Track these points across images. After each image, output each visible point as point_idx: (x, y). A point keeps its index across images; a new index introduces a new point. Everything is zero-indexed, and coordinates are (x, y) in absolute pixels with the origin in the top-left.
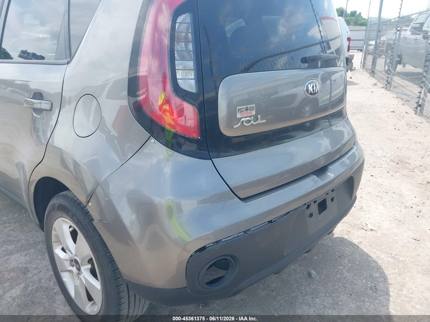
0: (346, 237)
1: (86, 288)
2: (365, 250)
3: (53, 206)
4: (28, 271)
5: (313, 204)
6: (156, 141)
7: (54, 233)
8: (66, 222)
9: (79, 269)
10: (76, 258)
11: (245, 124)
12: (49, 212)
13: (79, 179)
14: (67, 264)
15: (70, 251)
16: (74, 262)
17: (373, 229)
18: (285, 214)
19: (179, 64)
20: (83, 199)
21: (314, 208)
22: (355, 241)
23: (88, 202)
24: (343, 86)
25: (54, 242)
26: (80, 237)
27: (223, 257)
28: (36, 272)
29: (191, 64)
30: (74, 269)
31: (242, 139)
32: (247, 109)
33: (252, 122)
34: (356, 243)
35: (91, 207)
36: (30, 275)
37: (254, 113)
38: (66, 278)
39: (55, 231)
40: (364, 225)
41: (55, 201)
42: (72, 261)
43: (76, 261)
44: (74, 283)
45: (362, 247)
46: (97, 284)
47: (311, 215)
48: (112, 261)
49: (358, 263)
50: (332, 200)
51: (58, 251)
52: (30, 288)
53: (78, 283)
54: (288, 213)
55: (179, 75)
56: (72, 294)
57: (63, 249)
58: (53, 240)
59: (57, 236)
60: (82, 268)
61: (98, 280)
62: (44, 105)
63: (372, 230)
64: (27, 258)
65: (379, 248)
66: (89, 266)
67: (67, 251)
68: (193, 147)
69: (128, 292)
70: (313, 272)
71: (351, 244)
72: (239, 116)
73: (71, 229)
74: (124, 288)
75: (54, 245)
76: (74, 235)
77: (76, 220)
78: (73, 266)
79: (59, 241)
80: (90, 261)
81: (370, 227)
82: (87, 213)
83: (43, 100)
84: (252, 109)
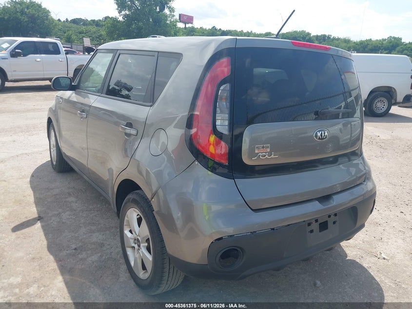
0: (358, 261)
1: (142, 259)
2: (372, 274)
3: (129, 200)
4: (104, 246)
5: (314, 223)
6: (199, 164)
7: (126, 218)
8: (135, 211)
9: (139, 246)
10: (138, 237)
11: (261, 157)
12: (126, 203)
13: (149, 184)
14: (132, 241)
15: (135, 232)
16: (137, 241)
17: (386, 257)
18: (286, 226)
19: (218, 116)
20: (149, 196)
21: (315, 226)
22: (365, 265)
23: (152, 198)
24: (359, 129)
25: (126, 225)
26: (144, 222)
27: (234, 248)
28: (109, 247)
29: (227, 116)
30: (136, 246)
31: (263, 168)
32: (263, 147)
33: (267, 156)
34: (366, 267)
35: (154, 203)
36: (104, 248)
37: (268, 150)
38: (129, 252)
39: (128, 217)
40: (378, 253)
41: (130, 196)
42: (135, 240)
43: (138, 240)
44: (134, 256)
45: (370, 271)
46: (150, 257)
47: (312, 231)
48: (162, 241)
49: (361, 283)
50: (334, 223)
51: (126, 232)
52: (104, 257)
53: (137, 256)
54: (289, 225)
55: (218, 123)
56: (132, 264)
57: (131, 231)
58: (125, 224)
59: (128, 221)
60: (142, 245)
61: (151, 254)
62: (133, 132)
63: (384, 259)
64: (104, 237)
65: (386, 274)
66: (146, 244)
67: (133, 232)
68: (226, 171)
69: (170, 264)
70: (318, 283)
71: (361, 267)
72: (256, 151)
73: (138, 216)
74: (167, 261)
75: (125, 227)
76: (139, 221)
77: (142, 210)
78: (135, 243)
79: (129, 225)
80: (148, 240)
81: (383, 255)
82: (150, 206)
83: (132, 128)
84: (268, 147)
